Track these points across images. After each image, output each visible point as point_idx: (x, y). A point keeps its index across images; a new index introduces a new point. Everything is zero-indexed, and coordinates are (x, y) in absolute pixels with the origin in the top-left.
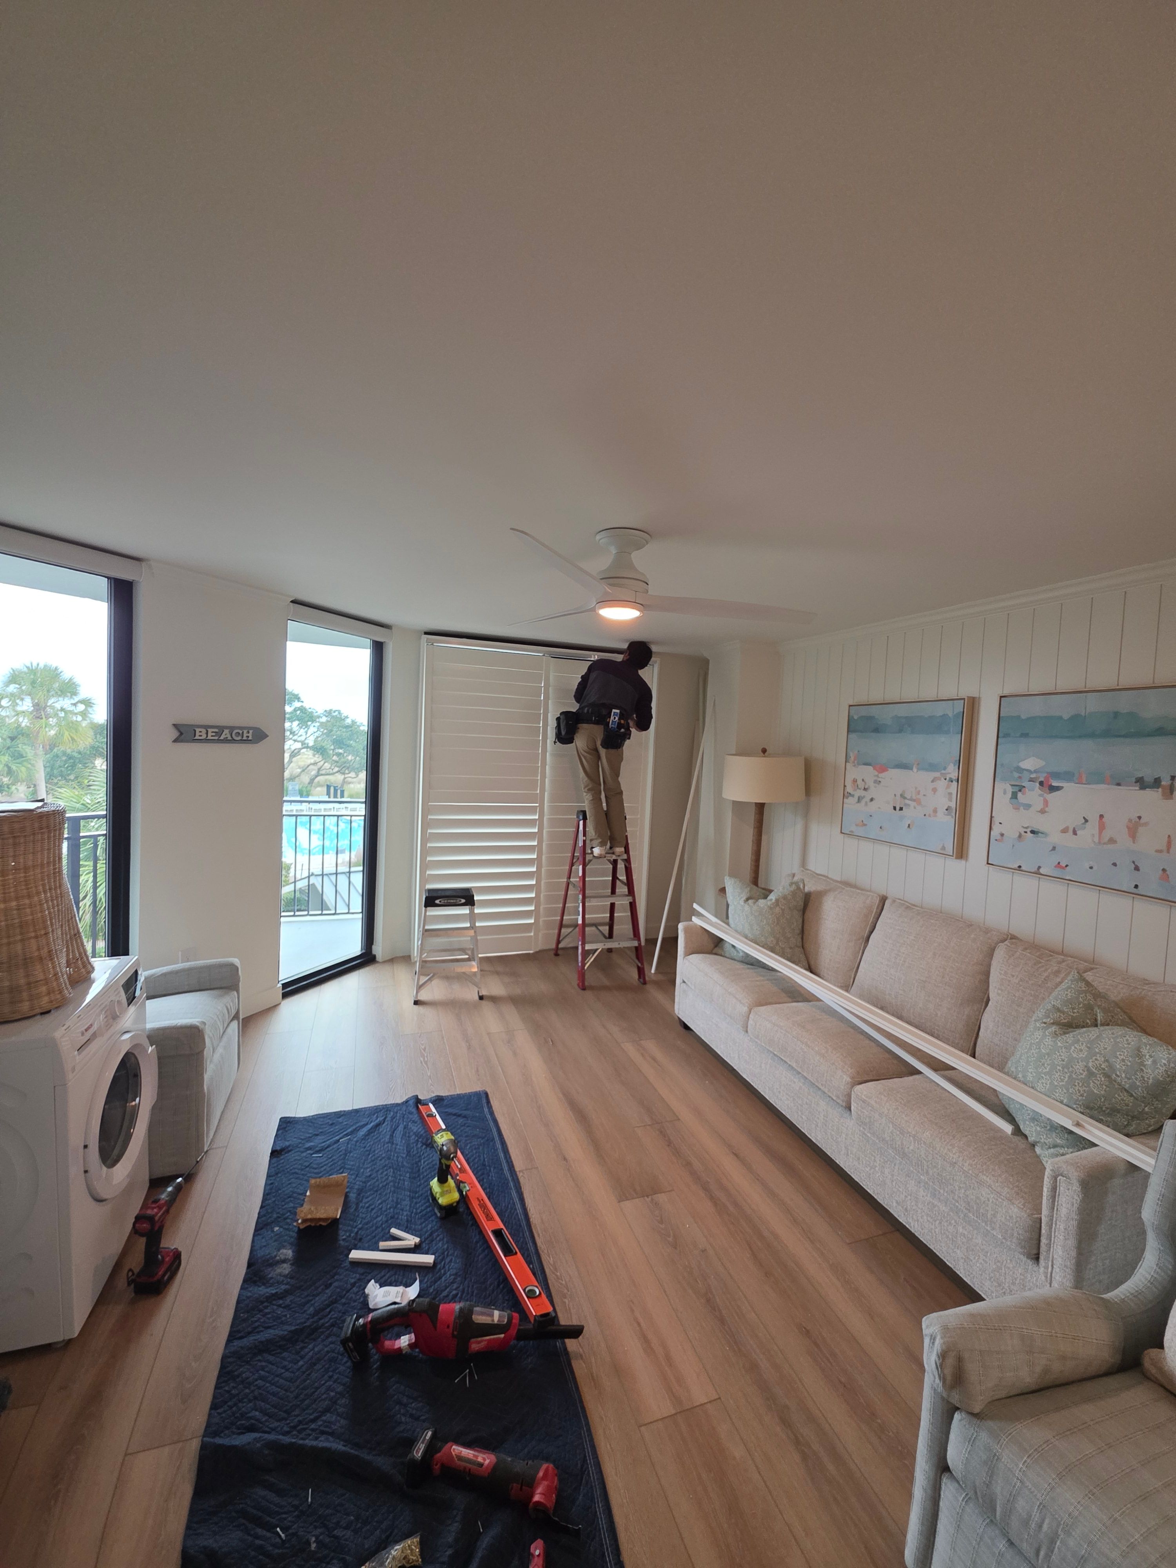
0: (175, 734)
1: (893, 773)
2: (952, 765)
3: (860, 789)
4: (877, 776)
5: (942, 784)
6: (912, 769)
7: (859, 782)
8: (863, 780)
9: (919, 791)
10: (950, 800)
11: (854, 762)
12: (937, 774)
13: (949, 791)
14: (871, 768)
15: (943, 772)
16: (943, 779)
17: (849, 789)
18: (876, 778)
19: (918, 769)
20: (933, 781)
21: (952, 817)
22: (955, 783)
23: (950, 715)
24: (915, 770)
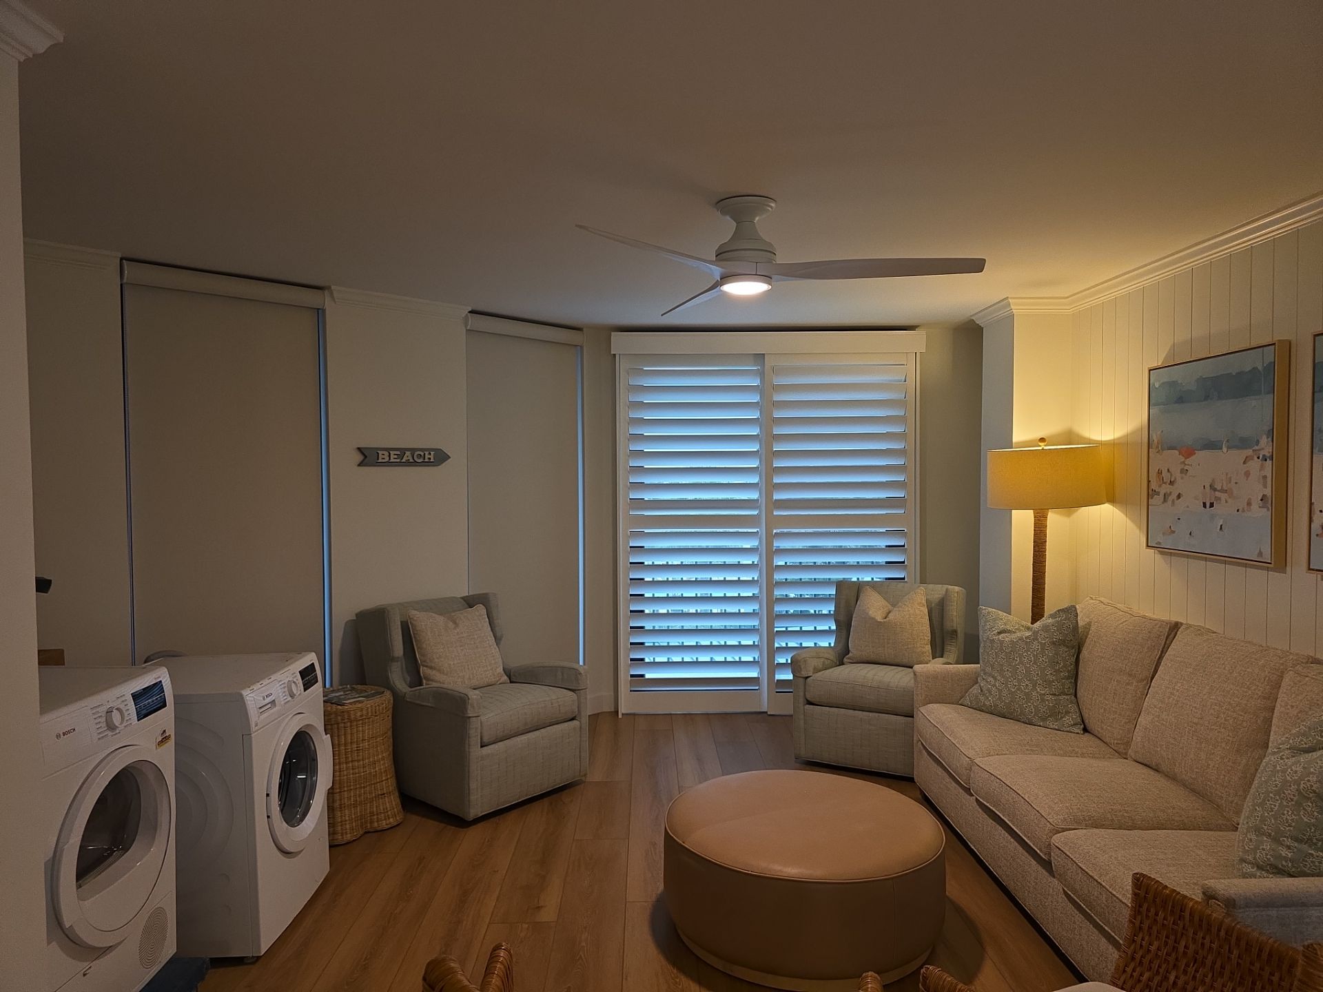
0: (359, 458)
1: (1201, 455)
2: (1265, 437)
3: (1165, 483)
4: (1183, 462)
5: (1255, 465)
6: (1221, 448)
7: (1165, 473)
8: (1168, 470)
9: (1230, 478)
10: (1265, 486)
11: (1157, 447)
12: (1249, 452)
13: (1263, 473)
14: (1177, 452)
15: (1256, 448)
16: (1256, 458)
17: (1154, 486)
18: (1182, 466)
19: (1228, 448)
20: (1244, 463)
21: (1268, 510)
22: (1269, 462)
23: (1260, 368)
24: (1225, 449)
